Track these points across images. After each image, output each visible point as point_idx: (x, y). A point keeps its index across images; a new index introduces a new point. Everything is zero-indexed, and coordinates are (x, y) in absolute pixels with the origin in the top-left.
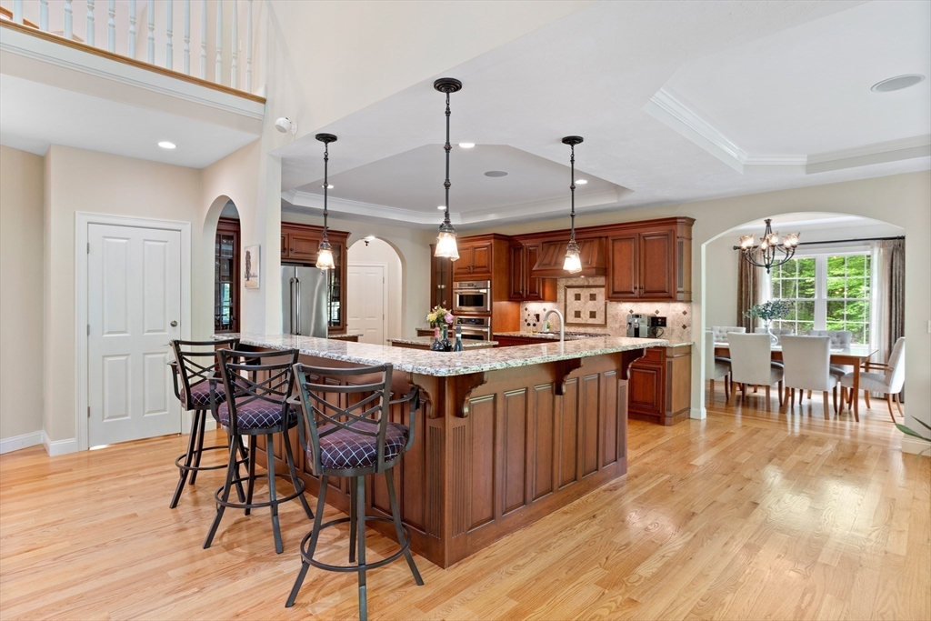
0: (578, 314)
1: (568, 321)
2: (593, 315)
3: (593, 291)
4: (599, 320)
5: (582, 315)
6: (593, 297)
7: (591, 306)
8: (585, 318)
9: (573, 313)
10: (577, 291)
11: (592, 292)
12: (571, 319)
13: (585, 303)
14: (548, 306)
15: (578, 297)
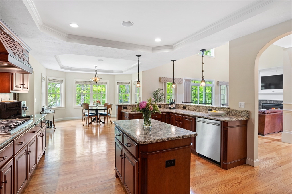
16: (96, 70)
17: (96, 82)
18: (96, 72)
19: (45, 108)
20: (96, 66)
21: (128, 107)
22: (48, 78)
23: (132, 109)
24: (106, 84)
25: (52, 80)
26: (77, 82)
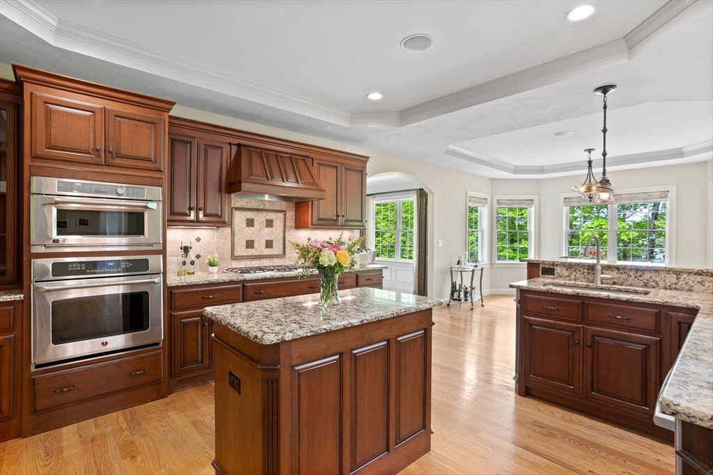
0: (250, 244)
1: (236, 254)
2: (269, 244)
3: (270, 216)
4: (277, 249)
5: (256, 245)
6: (269, 223)
7: (267, 233)
8: (260, 248)
9: (244, 243)
10: (250, 215)
11: (268, 218)
12: (241, 250)
13: (260, 231)
14: (204, 233)
15: (250, 223)
16: (590, 162)
17: (590, 198)
18: (590, 167)
19: (462, 260)
20: (589, 151)
21: (558, 270)
22: (496, 198)
23: (572, 277)
24: (666, 196)
25: (506, 202)
26: (567, 200)
